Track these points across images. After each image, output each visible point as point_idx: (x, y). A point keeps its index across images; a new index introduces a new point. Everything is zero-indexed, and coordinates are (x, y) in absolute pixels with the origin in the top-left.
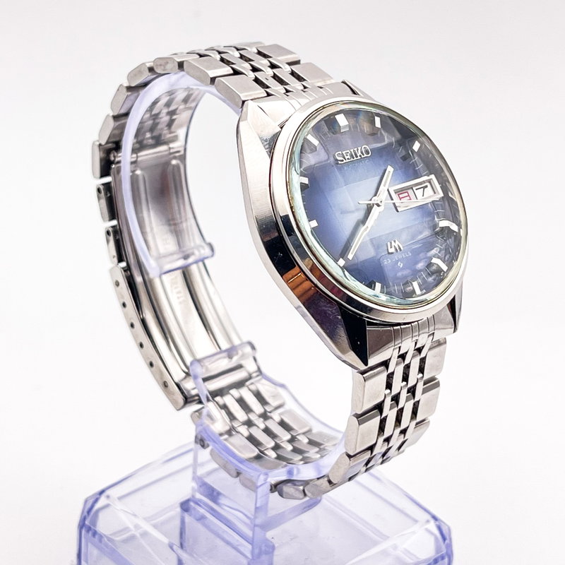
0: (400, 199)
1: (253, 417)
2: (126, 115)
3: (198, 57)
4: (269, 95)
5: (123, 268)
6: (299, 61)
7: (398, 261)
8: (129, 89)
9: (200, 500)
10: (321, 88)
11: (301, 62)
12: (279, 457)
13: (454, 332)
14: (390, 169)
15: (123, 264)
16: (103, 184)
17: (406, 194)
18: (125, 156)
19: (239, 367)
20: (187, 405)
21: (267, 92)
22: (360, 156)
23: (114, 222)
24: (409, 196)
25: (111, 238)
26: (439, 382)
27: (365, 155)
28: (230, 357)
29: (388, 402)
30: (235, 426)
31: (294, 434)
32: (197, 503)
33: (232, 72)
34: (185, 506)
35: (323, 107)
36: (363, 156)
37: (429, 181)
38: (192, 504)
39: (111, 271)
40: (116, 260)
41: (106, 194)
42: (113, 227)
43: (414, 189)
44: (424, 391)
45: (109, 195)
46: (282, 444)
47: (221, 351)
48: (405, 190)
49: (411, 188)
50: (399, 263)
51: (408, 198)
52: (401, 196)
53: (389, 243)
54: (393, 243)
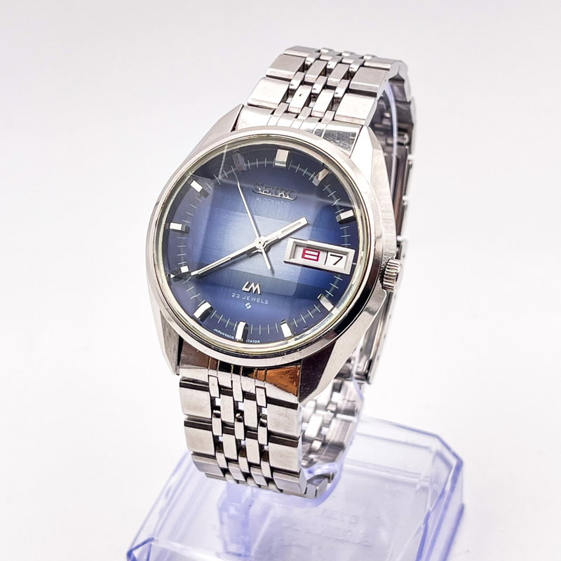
0: (303, 257)
7: (248, 302)
14: (304, 221)
17: (317, 254)
22: (281, 195)
24: (318, 256)
29: (217, 424)
37: (346, 254)
43: (330, 254)
48: (319, 250)
49: (327, 251)
50: (248, 304)
51: (316, 258)
52: (307, 252)
53: (248, 283)
54: (252, 285)
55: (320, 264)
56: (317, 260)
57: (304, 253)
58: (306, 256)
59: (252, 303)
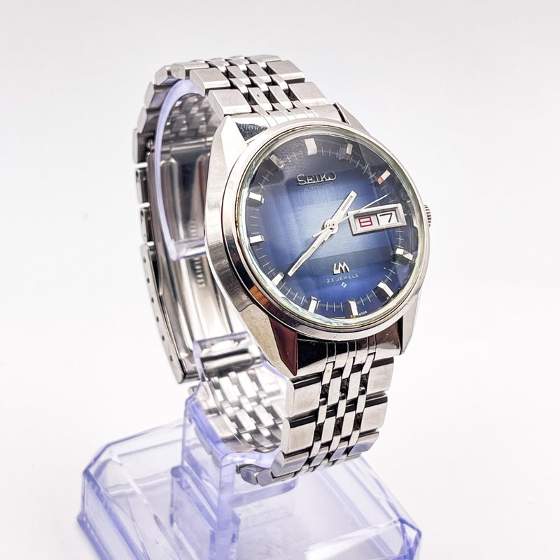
0: (361, 226)
1: (244, 401)
2: (158, 109)
3: (208, 67)
4: (253, 111)
5: (150, 247)
6: (304, 79)
7: (342, 282)
8: (156, 87)
9: (187, 468)
10: (308, 109)
11: (305, 81)
12: (253, 442)
13: (400, 354)
14: (353, 194)
15: (151, 244)
16: (140, 169)
17: (369, 219)
18: (158, 146)
19: (245, 351)
20: (186, 380)
21: (252, 109)
22: (324, 179)
23: (147, 205)
24: (371, 221)
25: (144, 218)
26: (386, 398)
27: (330, 179)
28: (239, 341)
29: (323, 411)
30: (224, 406)
31: (277, 423)
32: (185, 470)
33: (229, 85)
34: (175, 472)
35: (293, 130)
36: (326, 180)
37: (394, 209)
38: (181, 470)
39: (141, 248)
40: (146, 238)
41: (141, 178)
42: (145, 208)
43: (378, 215)
44: (368, 405)
45: (144, 179)
46: (261, 431)
47: (233, 334)
48: (368, 215)
49: (375, 213)
50: (343, 283)
51: (369, 223)
52: (362, 221)
53: (335, 265)
54: (340, 265)
55: (375, 227)
56: (372, 225)
57: (360, 223)
58: (363, 224)
59: (346, 281)
